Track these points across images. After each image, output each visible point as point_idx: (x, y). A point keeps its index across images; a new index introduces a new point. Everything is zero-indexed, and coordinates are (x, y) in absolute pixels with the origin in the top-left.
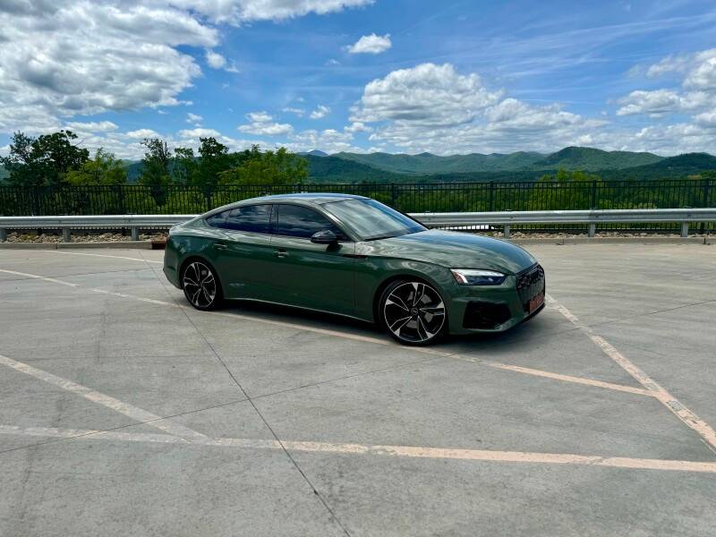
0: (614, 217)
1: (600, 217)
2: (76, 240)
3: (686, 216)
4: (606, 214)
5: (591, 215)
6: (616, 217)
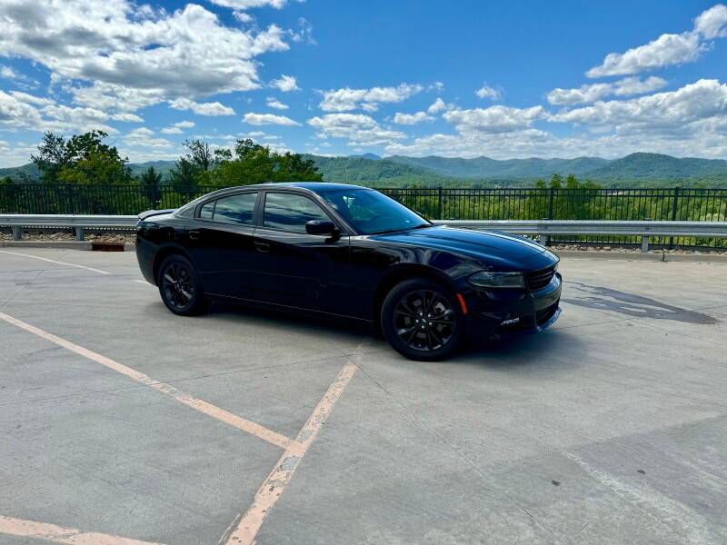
0: (564, 228)
1: (550, 228)
2: (27, 239)
3: (644, 229)
4: (554, 225)
5: (539, 225)
6: (566, 228)
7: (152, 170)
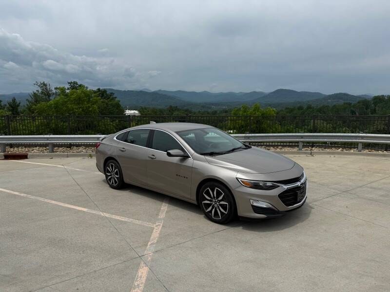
1: (251, 138)
7: (14, 100)
